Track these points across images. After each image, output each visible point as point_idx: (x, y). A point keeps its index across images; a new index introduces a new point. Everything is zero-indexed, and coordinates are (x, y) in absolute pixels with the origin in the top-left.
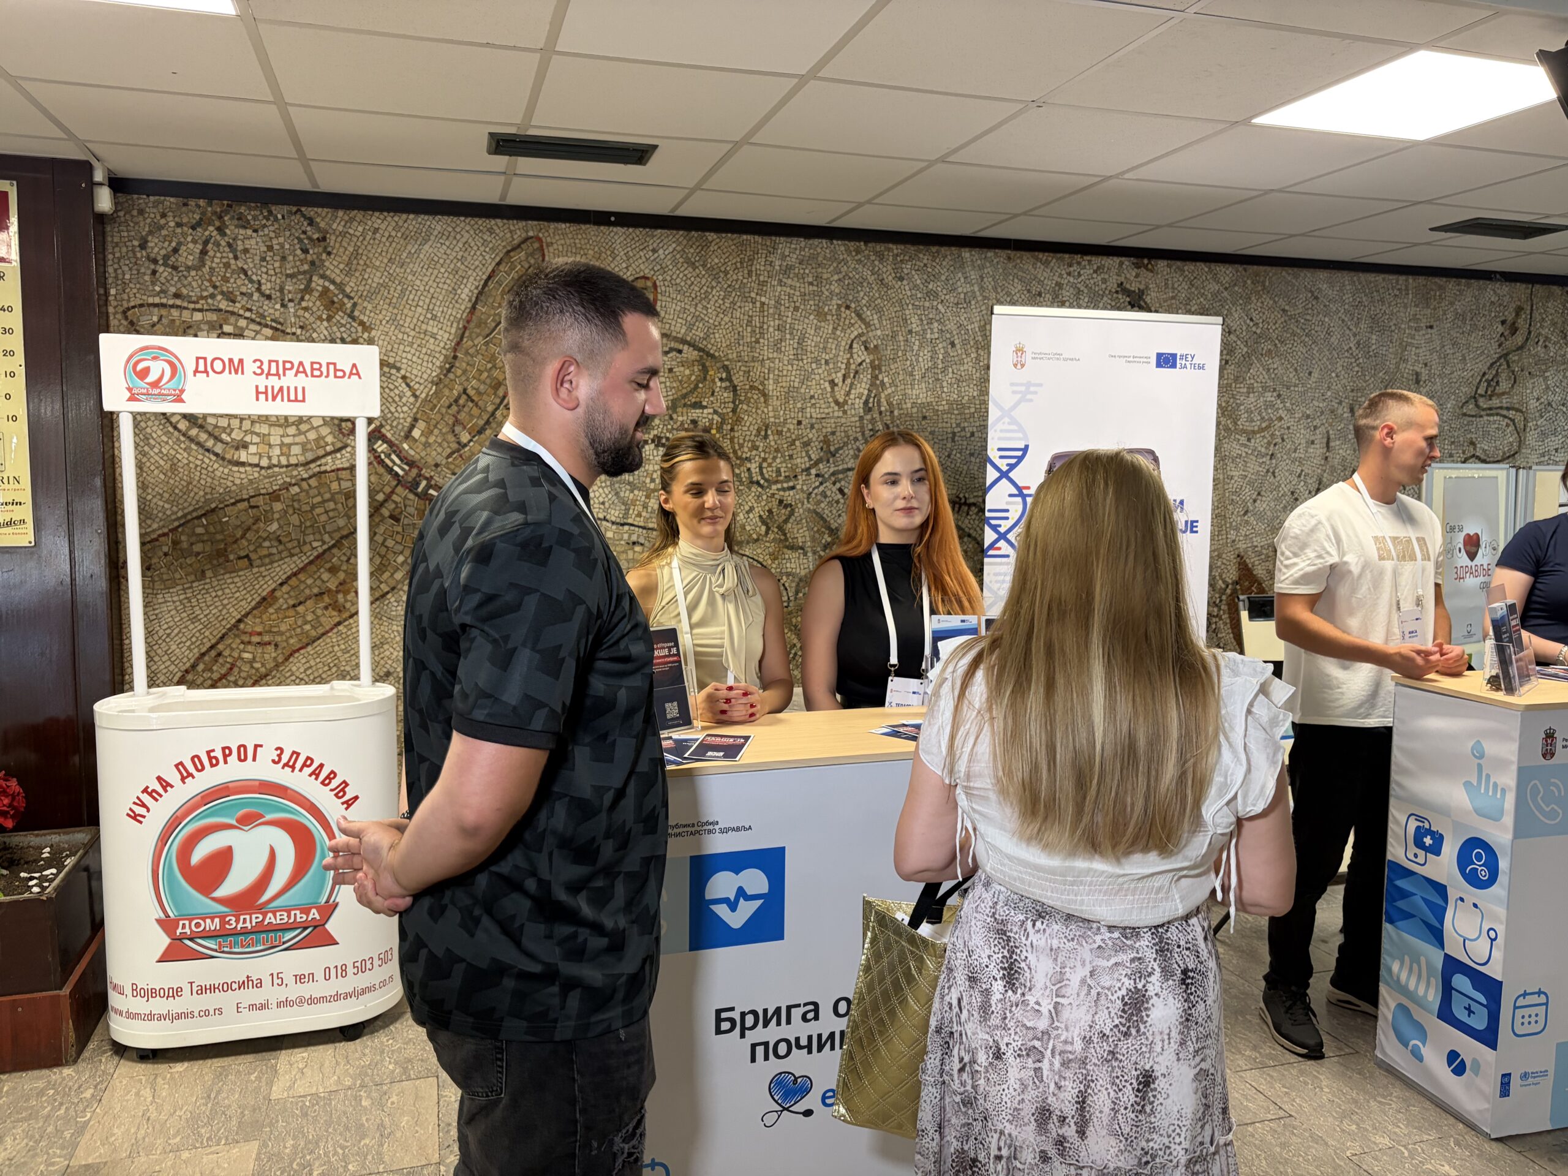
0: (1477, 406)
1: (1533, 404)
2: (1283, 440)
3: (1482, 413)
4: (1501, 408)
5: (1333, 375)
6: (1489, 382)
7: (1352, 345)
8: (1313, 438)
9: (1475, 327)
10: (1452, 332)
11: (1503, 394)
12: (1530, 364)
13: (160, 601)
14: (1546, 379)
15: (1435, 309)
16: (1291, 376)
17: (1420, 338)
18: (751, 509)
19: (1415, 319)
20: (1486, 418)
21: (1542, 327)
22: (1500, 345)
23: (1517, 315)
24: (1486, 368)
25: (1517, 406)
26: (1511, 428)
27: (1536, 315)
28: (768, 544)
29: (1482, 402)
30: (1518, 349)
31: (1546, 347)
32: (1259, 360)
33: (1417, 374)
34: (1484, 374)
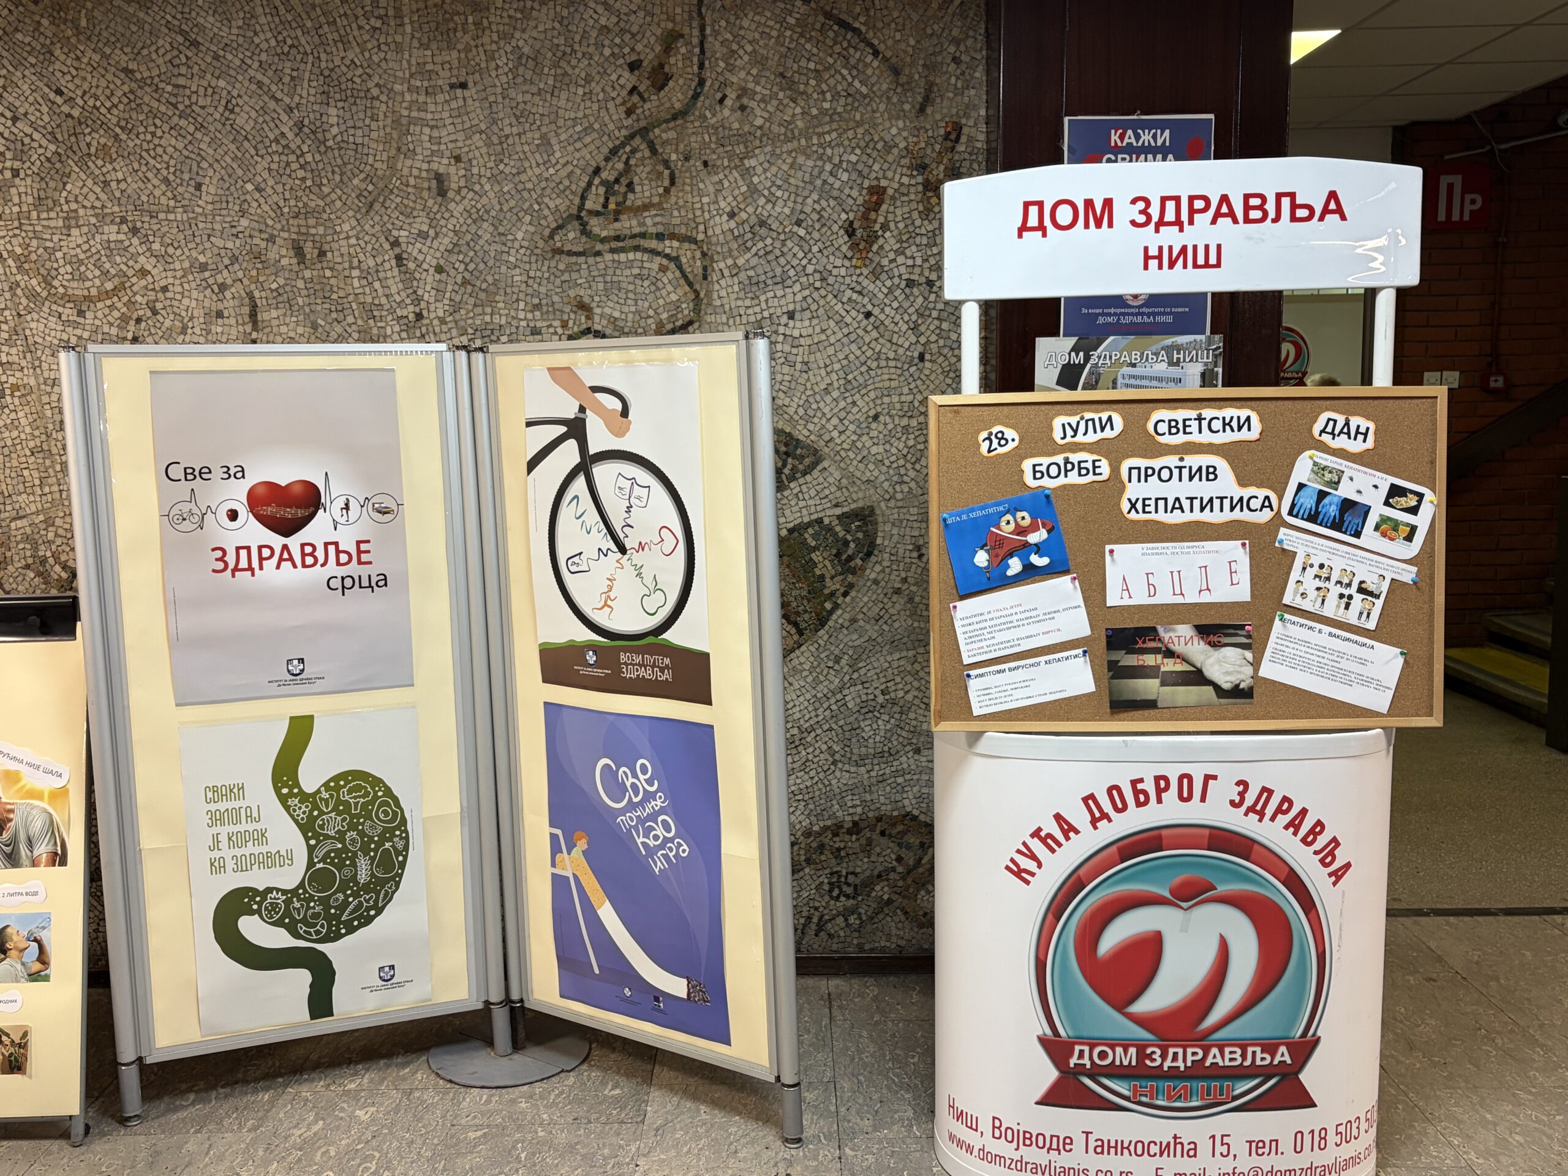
0: (585, 231)
1: (721, 225)
2: (155, 312)
3: (599, 247)
4: (643, 235)
5: (249, 187)
6: (608, 186)
7: (286, 130)
8: (220, 306)
9: (564, 80)
10: (512, 93)
11: (646, 207)
12: (705, 145)
14: (747, 173)
15: (467, 49)
16: (157, 193)
17: (439, 108)
19: (422, 71)
20: (608, 257)
21: (731, 68)
22: (629, 112)
23: (668, 49)
24: (600, 158)
25: (683, 230)
26: (673, 273)
27: (714, 45)
29: (596, 226)
30: (675, 118)
31: (743, 108)
32: (82, 164)
33: (439, 178)
34: (597, 171)
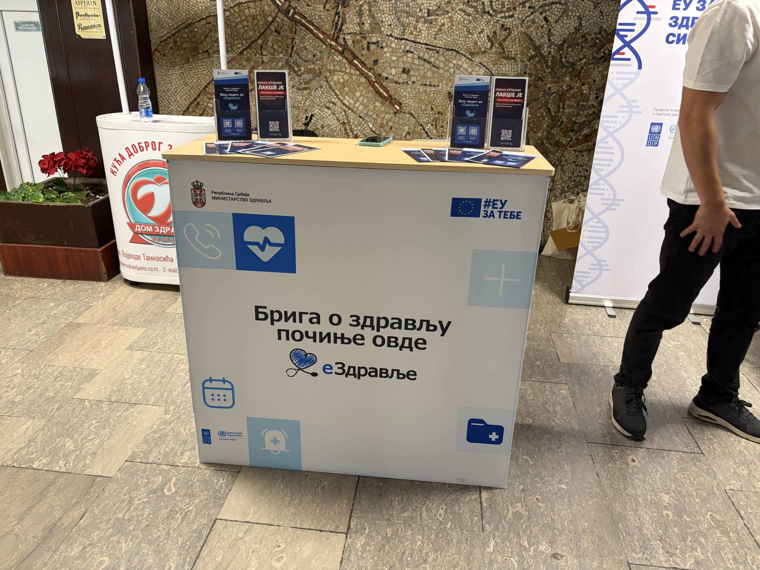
13: (171, 73)
18: (482, 31)
28: (491, 55)
